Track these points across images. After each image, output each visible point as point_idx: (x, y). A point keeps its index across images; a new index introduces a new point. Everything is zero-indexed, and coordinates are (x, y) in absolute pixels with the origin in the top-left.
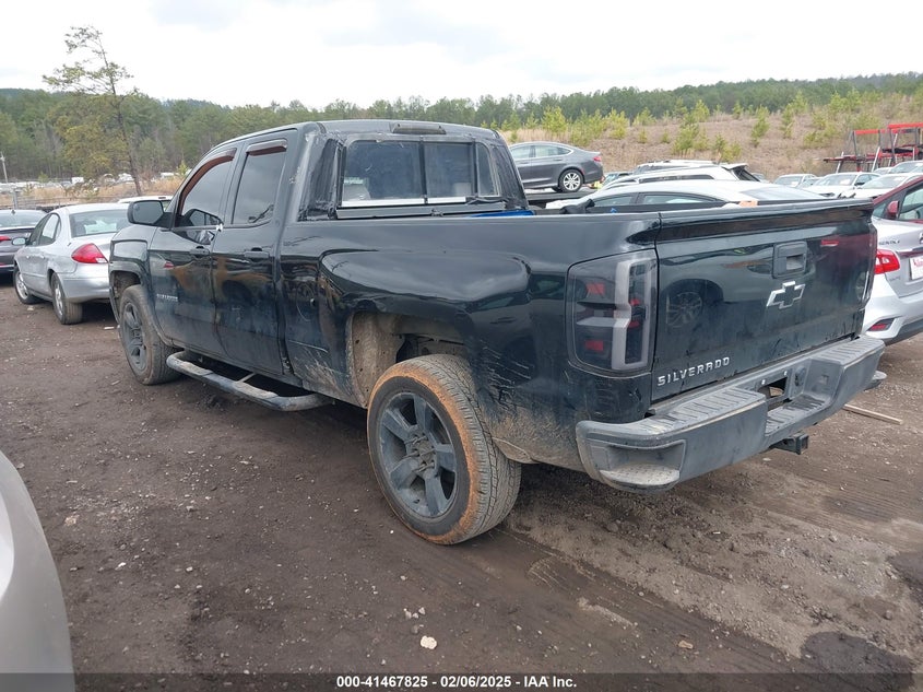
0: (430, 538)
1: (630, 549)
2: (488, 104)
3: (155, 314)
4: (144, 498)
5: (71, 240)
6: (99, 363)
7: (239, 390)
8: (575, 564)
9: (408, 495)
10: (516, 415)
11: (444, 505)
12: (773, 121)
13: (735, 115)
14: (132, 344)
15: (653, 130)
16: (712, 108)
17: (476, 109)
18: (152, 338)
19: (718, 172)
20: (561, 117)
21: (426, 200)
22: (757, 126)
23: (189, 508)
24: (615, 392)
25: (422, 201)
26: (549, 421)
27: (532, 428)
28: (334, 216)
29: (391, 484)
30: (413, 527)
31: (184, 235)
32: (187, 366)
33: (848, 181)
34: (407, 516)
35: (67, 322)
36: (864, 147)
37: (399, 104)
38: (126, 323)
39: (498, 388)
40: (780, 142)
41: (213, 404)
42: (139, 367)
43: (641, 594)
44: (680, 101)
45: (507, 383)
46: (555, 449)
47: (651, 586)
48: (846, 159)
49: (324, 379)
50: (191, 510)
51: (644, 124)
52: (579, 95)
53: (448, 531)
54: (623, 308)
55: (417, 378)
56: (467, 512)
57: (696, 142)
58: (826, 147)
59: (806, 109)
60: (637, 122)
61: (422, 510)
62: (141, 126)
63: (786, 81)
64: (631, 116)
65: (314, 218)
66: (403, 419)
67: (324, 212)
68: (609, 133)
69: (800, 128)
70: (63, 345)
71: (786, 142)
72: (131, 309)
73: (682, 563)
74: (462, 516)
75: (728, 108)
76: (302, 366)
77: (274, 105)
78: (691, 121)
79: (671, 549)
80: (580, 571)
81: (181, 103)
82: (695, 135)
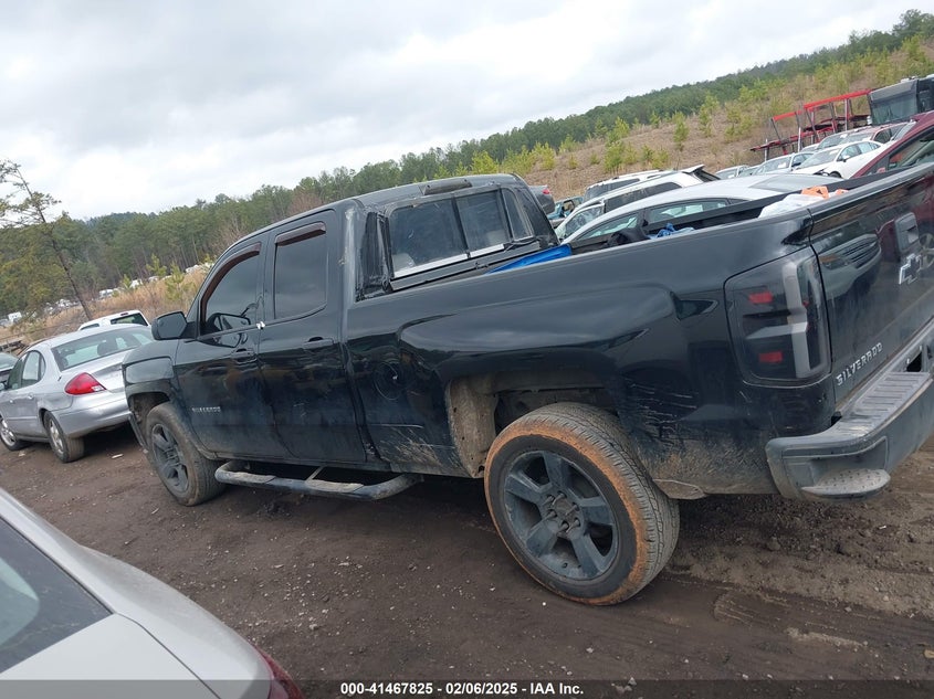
0: (591, 601)
1: (807, 565)
2: (411, 161)
3: (193, 429)
4: (255, 627)
5: (61, 374)
6: (126, 495)
7: (316, 488)
8: (759, 593)
9: (552, 561)
10: (685, 450)
11: (602, 563)
12: (691, 123)
13: (654, 125)
14: (167, 466)
15: (580, 154)
16: (631, 122)
17: (401, 169)
18: (192, 456)
19: (679, 178)
20: (490, 160)
21: (469, 254)
22: (678, 131)
23: (312, 627)
24: (805, 402)
25: (464, 257)
26: (728, 449)
27: (705, 461)
28: (389, 290)
29: (528, 553)
30: (569, 594)
31: (211, 342)
32: (240, 476)
33: (785, 165)
34: (557, 583)
35: (68, 460)
36: (783, 131)
37: (325, 177)
38: (156, 446)
39: (656, 425)
40: (703, 142)
41: (276, 510)
42: (179, 488)
43: (848, 609)
44: (599, 122)
45: (668, 418)
46: (737, 477)
47: (853, 598)
48: (771, 145)
49: (422, 457)
50: (316, 629)
51: (570, 150)
52: (497, 135)
53: (616, 589)
54: (796, 312)
55: (545, 433)
56: (636, 565)
57: (625, 157)
58: (747, 137)
59: (719, 108)
60: (563, 150)
61: (574, 573)
62: (70, 250)
63: (688, 85)
64: (555, 144)
65: (371, 295)
66: (530, 481)
67: (379, 287)
68: (539, 165)
69: (718, 125)
70: (76, 484)
71: (710, 140)
72: (161, 431)
73: (869, 566)
74: (630, 570)
75: (645, 120)
76: (391, 448)
77: (200, 203)
78: (616, 139)
79: (849, 555)
80: (768, 599)
81: (106, 219)
82: (622, 151)
